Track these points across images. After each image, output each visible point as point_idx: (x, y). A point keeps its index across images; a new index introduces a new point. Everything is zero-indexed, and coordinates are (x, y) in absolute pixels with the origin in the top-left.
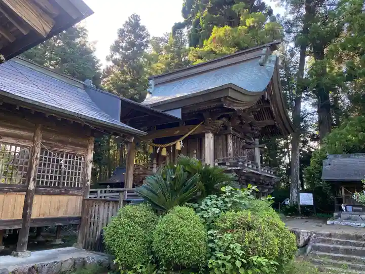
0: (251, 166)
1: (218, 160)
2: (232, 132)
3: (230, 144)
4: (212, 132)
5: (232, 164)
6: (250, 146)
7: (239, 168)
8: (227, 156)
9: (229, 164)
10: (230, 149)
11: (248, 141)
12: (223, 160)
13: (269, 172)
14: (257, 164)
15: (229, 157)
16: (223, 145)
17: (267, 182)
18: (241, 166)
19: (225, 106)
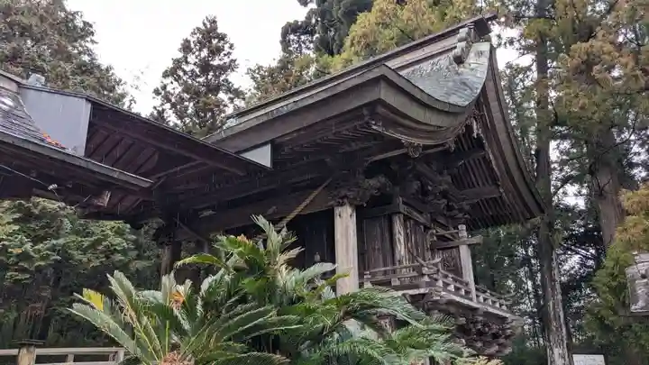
0: (452, 288)
1: (373, 275)
2: (403, 208)
3: (400, 236)
4: (351, 205)
5: (407, 282)
6: (445, 244)
7: (422, 291)
8: (394, 264)
9: (398, 283)
10: (401, 249)
11: (441, 232)
12: (385, 273)
13: (498, 305)
14: (467, 284)
15: (397, 266)
16: (382, 241)
17: (495, 328)
18: (428, 285)
19: (374, 127)
